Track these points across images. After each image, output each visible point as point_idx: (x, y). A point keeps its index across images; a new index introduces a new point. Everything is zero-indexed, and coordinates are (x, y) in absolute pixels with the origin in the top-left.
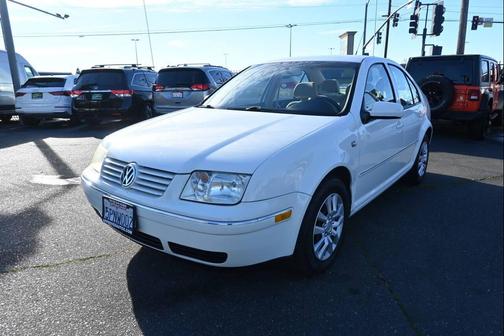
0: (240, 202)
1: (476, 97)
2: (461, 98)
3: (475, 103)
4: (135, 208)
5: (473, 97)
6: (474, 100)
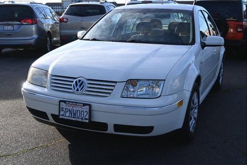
0: (160, 96)
1: (241, 30)
2: (232, 30)
3: (241, 34)
4: (90, 105)
5: (239, 30)
6: (240, 32)
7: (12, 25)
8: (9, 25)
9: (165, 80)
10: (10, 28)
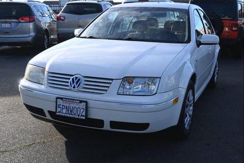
0: (156, 93)
1: (236, 29)
2: (227, 29)
3: (236, 33)
4: (86, 102)
5: (234, 29)
6: (235, 31)
7: (10, 23)
8: (6, 22)
9: (160, 78)
10: (7, 25)
